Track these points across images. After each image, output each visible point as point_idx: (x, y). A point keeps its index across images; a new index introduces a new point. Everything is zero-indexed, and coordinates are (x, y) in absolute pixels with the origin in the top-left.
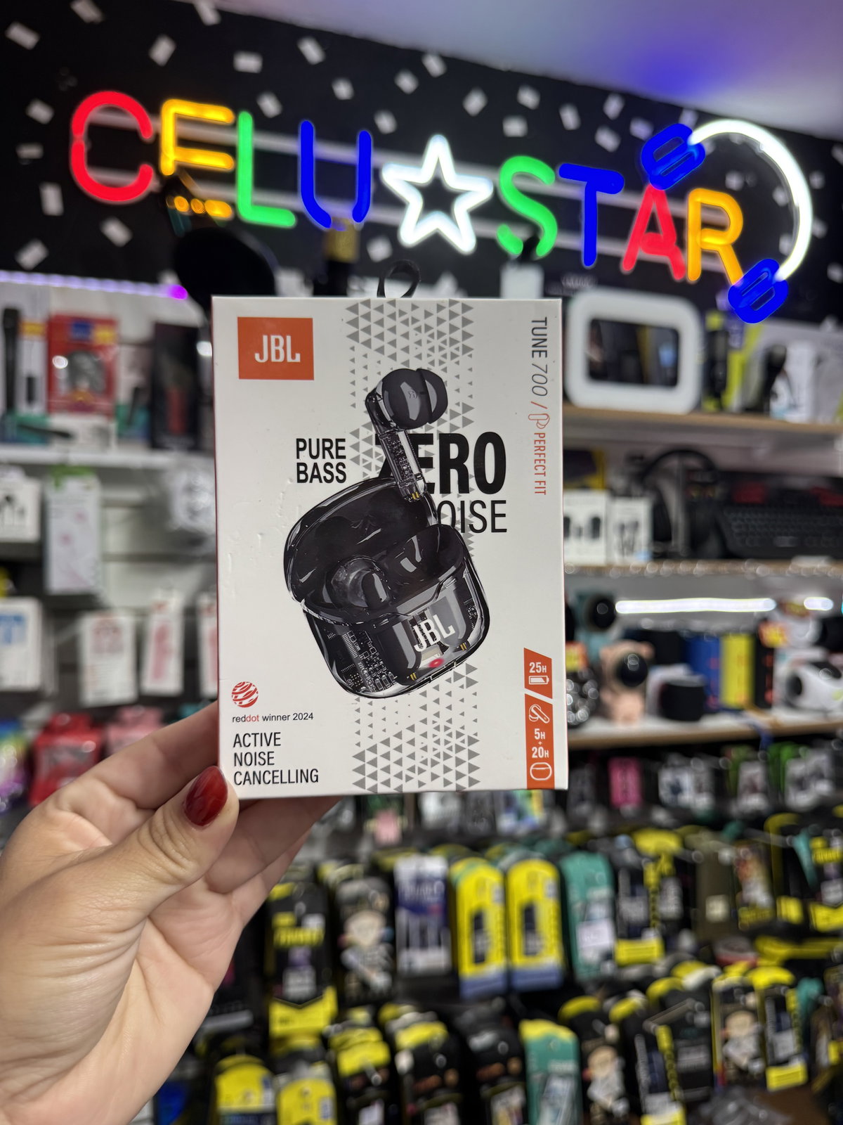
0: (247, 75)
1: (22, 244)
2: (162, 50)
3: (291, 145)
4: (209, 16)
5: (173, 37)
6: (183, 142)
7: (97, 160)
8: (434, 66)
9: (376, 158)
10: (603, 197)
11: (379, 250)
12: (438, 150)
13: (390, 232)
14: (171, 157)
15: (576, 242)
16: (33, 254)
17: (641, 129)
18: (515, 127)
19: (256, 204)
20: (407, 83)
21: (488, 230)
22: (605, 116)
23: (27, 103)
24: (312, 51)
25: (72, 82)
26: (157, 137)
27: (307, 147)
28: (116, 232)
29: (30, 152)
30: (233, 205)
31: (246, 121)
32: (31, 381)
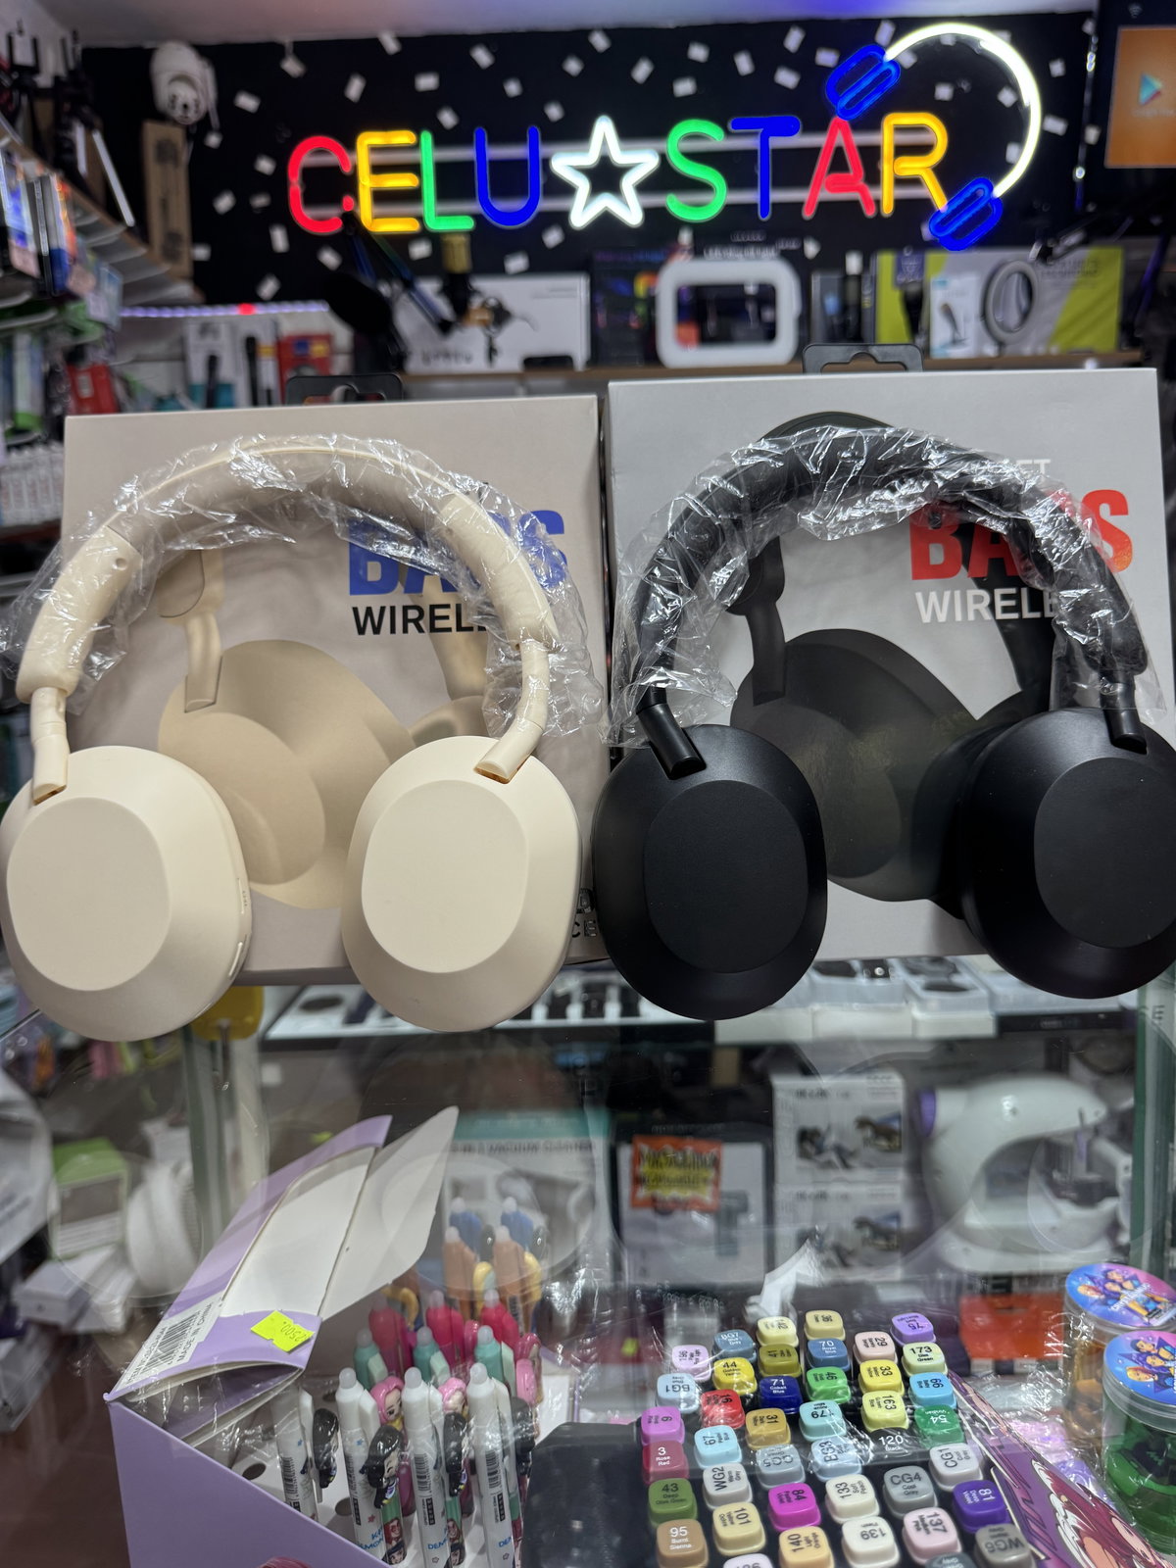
0: (428, 93)
1: (259, 280)
2: (355, 88)
3: (466, 154)
4: (391, 45)
5: (363, 74)
6: (377, 169)
7: (312, 198)
8: (600, 42)
9: (544, 150)
10: (777, 142)
11: (553, 237)
12: (604, 129)
13: (561, 218)
14: (367, 183)
15: (751, 197)
16: (269, 287)
17: (826, 58)
18: (684, 87)
19: (440, 214)
20: (573, 66)
21: (654, 200)
22: (787, 51)
23: (253, 160)
24: (482, 57)
25: (286, 134)
26: (355, 168)
27: (481, 153)
28: (329, 258)
29: (260, 201)
30: (420, 219)
31: (427, 138)
32: (269, 392)
